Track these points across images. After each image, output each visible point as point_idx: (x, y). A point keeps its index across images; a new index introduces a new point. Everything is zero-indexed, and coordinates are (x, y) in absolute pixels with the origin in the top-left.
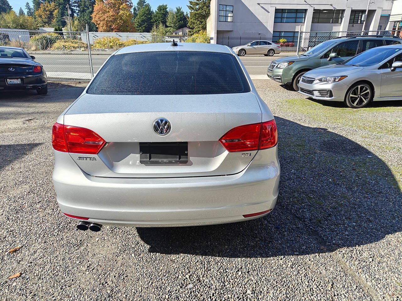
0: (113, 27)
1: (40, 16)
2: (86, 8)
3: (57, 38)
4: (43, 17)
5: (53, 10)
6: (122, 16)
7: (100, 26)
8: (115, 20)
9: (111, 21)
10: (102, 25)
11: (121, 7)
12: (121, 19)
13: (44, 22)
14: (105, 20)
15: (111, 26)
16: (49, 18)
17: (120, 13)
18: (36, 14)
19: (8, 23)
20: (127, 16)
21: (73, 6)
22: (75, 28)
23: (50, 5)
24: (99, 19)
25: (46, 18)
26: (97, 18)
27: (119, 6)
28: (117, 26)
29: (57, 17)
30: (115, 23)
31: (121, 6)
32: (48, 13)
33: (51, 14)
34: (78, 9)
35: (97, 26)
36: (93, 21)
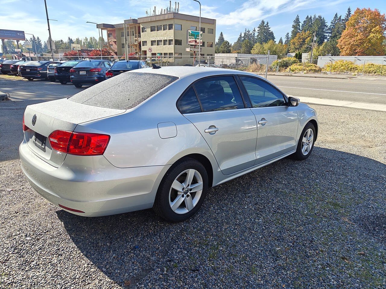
0: (357, 51)
1: (294, 44)
2: (337, 34)
3: (294, 62)
4: (296, 44)
5: (307, 37)
6: (372, 40)
7: (344, 50)
8: (362, 43)
9: (357, 45)
10: (346, 49)
11: (372, 30)
12: (370, 42)
13: (296, 49)
14: (351, 44)
15: (355, 50)
16: (301, 44)
17: (370, 36)
18: (292, 42)
19: (265, 50)
20: (377, 39)
21: (326, 33)
22: (318, 53)
23: (305, 33)
24: (345, 43)
25: (298, 45)
26: (343, 42)
27: (371, 29)
28: (362, 50)
29: (307, 43)
30: (360, 47)
31: (374, 29)
32: (301, 40)
33: (304, 41)
34: (330, 35)
35: (341, 50)
36: (337, 46)
